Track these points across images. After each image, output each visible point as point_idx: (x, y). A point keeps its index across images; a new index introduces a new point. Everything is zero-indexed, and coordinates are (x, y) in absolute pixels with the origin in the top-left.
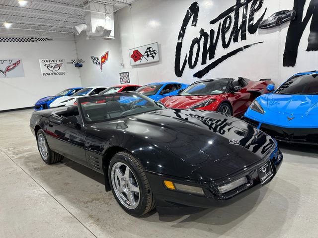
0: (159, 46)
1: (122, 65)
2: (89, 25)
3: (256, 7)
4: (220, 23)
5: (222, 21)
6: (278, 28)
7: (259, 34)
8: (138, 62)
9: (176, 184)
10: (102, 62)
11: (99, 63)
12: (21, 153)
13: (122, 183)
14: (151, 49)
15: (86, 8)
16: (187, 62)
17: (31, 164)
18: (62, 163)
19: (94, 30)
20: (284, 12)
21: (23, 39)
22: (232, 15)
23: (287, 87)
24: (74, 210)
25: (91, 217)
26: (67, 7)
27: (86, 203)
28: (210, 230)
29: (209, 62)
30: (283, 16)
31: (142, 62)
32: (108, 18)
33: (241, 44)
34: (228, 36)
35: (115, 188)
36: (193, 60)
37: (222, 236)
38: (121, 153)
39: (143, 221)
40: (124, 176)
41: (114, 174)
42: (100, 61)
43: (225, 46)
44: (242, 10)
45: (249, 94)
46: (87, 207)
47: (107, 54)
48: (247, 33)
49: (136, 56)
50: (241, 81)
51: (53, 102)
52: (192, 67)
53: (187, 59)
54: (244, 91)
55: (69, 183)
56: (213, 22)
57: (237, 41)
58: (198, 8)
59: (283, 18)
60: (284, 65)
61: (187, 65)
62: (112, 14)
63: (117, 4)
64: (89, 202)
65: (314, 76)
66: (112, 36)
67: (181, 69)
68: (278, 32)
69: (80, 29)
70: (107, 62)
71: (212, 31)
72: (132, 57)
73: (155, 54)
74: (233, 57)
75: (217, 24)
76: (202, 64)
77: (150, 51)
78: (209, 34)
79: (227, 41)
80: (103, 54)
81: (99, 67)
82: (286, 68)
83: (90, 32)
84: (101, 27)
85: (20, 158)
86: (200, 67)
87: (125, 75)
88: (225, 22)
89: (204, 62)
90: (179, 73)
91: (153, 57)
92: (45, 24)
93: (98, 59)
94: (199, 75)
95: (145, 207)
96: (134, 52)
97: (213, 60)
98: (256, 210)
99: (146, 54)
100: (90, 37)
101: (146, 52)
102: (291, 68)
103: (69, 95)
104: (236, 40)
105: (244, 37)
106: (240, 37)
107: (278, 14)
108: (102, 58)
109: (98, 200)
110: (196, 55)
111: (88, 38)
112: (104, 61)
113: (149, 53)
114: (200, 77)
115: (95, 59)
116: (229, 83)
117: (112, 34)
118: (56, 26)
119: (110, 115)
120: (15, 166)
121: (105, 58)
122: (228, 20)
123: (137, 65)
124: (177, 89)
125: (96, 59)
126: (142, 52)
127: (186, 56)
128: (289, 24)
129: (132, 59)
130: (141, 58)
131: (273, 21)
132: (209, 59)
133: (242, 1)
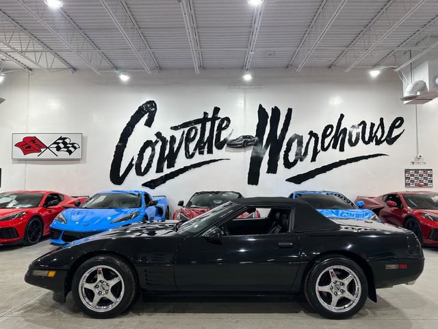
0: (84, 139)
7: (226, 151)
8: (34, 155)
14: (67, 141)
16: (134, 167)
20: (250, 137)
22: (199, 126)
29: (166, 171)
30: (249, 140)
31: (42, 156)
33: (206, 157)
34: (192, 146)
36: (144, 166)
44: (208, 125)
48: (214, 148)
49: (30, 145)
57: (203, 154)
60: (249, 183)
61: (133, 170)
72: (19, 145)
73: (75, 148)
75: (180, 132)
76: (157, 172)
77: (65, 143)
82: (250, 185)
86: (152, 175)
91: (70, 152)
96: (25, 139)
99: (55, 145)
101: (55, 143)
102: (254, 186)
105: (210, 151)
106: (206, 150)
113: (62, 145)
126: (47, 141)
128: (252, 148)
130: (42, 150)
131: (240, 142)
132: (168, 168)
133: (210, 116)
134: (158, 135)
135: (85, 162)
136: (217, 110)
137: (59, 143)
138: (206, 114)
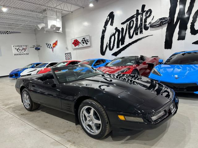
0: (90, 37)
1: (67, 48)
2: (47, 24)
3: (148, 15)
4: (127, 24)
5: (128, 23)
6: (161, 27)
7: (150, 30)
8: (77, 47)
9: (125, 117)
10: (53, 47)
11: (51, 47)
12: (8, 105)
13: (88, 119)
14: (85, 39)
15: (45, 14)
16: (108, 47)
17: (18, 111)
18: (39, 110)
19: (49, 27)
20: (164, 18)
21: (3, 32)
22: (134, 19)
23: (169, 61)
24: (57, 138)
25: (69, 141)
26: (32, 13)
27: (63, 133)
28: (145, 144)
29: (121, 47)
30: (164, 20)
31: (79, 47)
32: (58, 20)
33: (140, 36)
34: (132, 31)
35: (83, 123)
36: (112, 46)
37: (153, 147)
38: (87, 100)
39: (103, 142)
40: (90, 114)
41: (82, 114)
42: (52, 46)
43: (131, 37)
44: (139, 17)
45: (147, 65)
46: (65, 136)
47: (57, 42)
48: (143, 30)
49: (76, 43)
50: (142, 58)
51: (22, 72)
52: (111, 49)
53: (108, 45)
54: (145, 63)
55: (48, 122)
56: (123, 23)
58: (114, 15)
59: (163, 22)
60: (165, 48)
61: (108, 48)
62: (61, 18)
63: (64, 12)
64: (65, 132)
65: (183, 55)
66: (61, 31)
67: (104, 50)
68: (161, 29)
69: (40, 26)
70: (56, 47)
71: (123, 29)
72: (73, 43)
73: (88, 42)
74: (135, 44)
75: (126, 24)
76: (117, 48)
77: (85, 40)
78: (121, 30)
79: (131, 34)
80: (54, 42)
81: (51, 50)
83: (47, 28)
84: (54, 25)
85: (8, 108)
86: (115, 50)
87: (68, 55)
88: (130, 23)
89: (118, 47)
90: (103, 53)
91: (87, 44)
92: (16, 23)
93: (51, 45)
94: (115, 54)
95: (105, 132)
96: (74, 41)
97: (123, 46)
98: (168, 131)
99: (82, 42)
100: (46, 31)
101: (82, 41)
102: (169, 50)
103: (32, 67)
104: (137, 34)
105: (141, 32)
106: (139, 32)
107: (161, 19)
108: (53, 44)
109: (70, 131)
110: (113, 42)
111: (45, 32)
112: (55, 46)
113: (84, 41)
114: (116, 56)
115: (48, 45)
116: (136, 59)
117: (61, 30)
118: (24, 24)
119: (69, 78)
120: (7, 113)
121: (55, 44)
122: (132, 22)
123: (76, 49)
124: (103, 63)
125: (50, 45)
126: (80, 40)
127: (107, 43)
128: (167, 25)
129: (73, 45)
130: (79, 44)
131: (158, 23)
132: (121, 45)
133: (140, 12)
134: (116, 29)
135: (92, 47)
136: (144, 6)
137: (83, 41)
138: (138, 11)
